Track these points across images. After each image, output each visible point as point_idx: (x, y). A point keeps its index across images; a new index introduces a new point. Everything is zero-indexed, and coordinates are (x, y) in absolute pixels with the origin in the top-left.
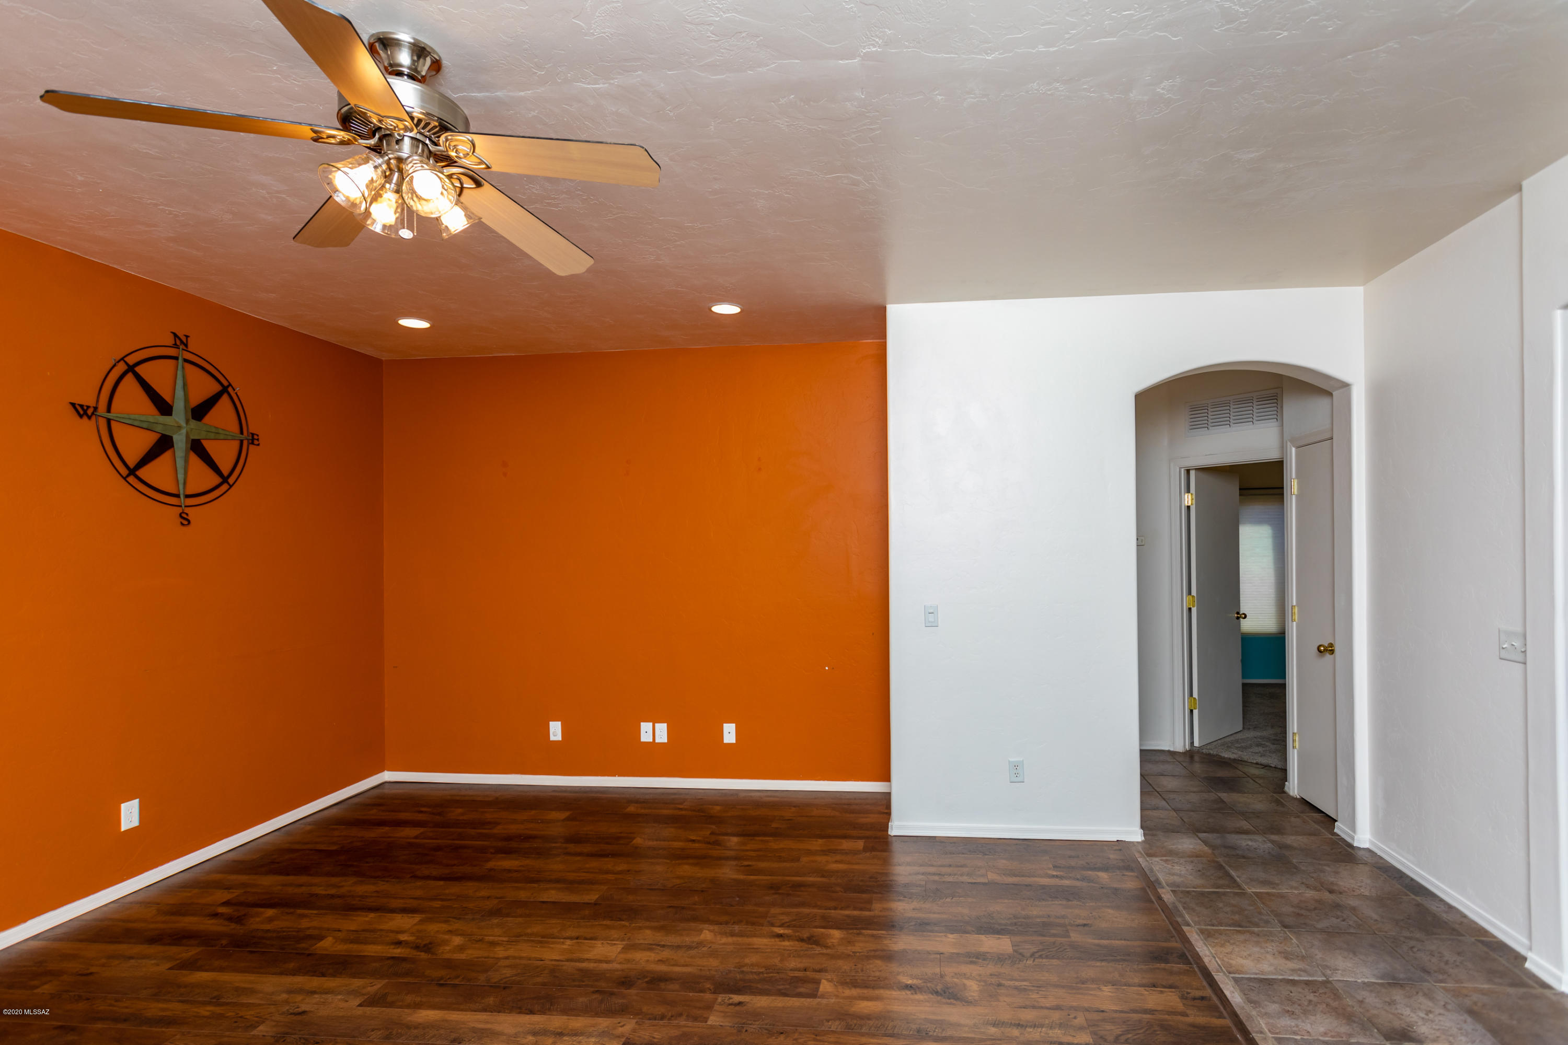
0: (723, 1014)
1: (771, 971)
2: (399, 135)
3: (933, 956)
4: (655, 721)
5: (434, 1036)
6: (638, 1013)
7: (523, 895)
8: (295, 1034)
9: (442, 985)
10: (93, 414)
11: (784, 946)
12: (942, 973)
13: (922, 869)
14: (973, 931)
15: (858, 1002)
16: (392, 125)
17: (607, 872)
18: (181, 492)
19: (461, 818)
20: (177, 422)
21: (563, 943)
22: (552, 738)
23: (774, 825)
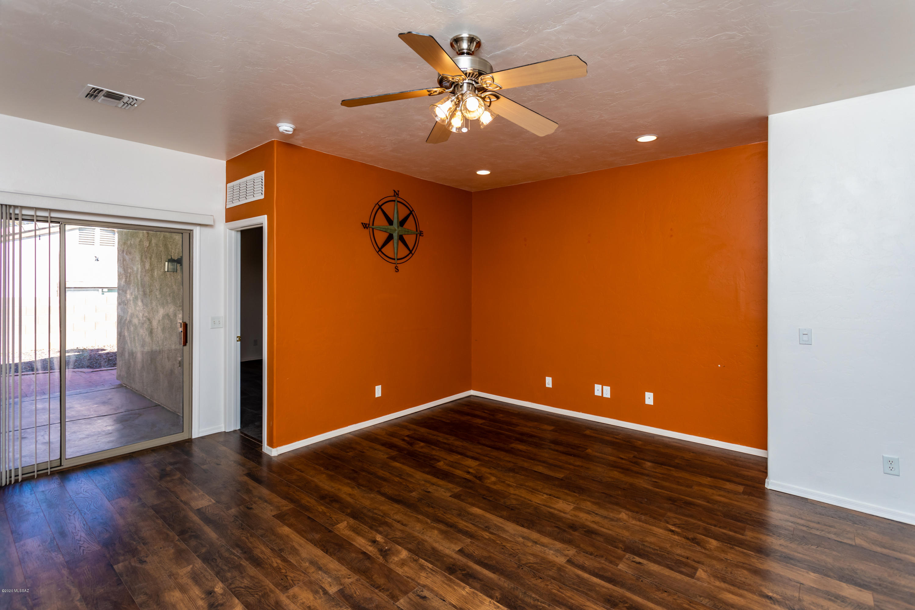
0: (627, 565)
1: (663, 550)
2: (461, 83)
3: (793, 583)
4: (603, 384)
5: (478, 522)
6: (578, 547)
7: (526, 465)
8: (425, 500)
9: (484, 498)
10: (368, 227)
11: (674, 538)
12: (801, 598)
13: (792, 519)
14: (835, 577)
15: (725, 593)
16: (457, 79)
17: (570, 464)
18: (396, 258)
19: (502, 419)
20: (395, 228)
21: (543, 496)
22: (547, 386)
23: (676, 461)
